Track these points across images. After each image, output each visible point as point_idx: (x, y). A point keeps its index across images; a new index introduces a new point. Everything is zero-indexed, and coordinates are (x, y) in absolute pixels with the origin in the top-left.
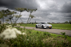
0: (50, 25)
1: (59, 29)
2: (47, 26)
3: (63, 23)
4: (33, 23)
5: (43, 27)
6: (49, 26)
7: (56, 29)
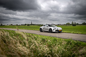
0: (60, 29)
1: (70, 33)
2: (56, 29)
3: (64, 25)
4: (29, 24)
5: (50, 31)
6: (58, 29)
7: (66, 33)
